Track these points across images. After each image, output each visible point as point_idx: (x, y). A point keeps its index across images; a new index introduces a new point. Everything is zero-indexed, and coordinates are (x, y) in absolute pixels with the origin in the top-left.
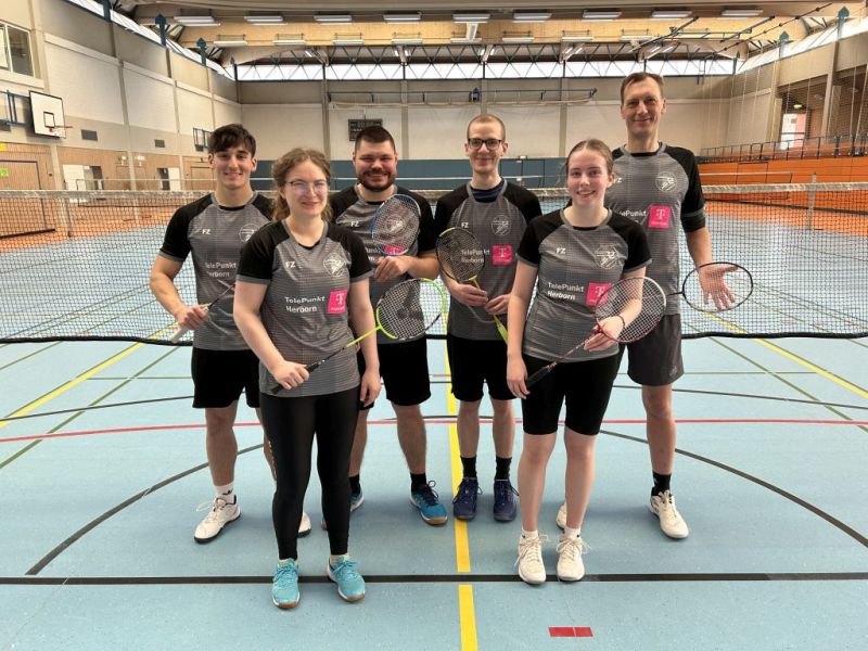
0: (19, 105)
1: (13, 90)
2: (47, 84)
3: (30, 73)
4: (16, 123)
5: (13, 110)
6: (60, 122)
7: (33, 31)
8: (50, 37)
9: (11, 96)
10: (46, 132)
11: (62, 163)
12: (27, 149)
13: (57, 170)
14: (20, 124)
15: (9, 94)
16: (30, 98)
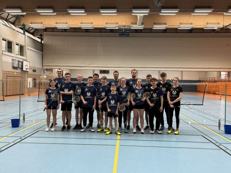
0: (20, 64)
1: (20, 60)
2: (27, 58)
3: (23, 56)
4: (19, 68)
5: (19, 64)
6: (29, 68)
7: (25, 46)
8: (29, 48)
9: (19, 61)
10: (25, 70)
11: (27, 77)
12: (20, 74)
13: (26, 80)
14: (20, 68)
15: (18, 61)
16: (23, 62)
